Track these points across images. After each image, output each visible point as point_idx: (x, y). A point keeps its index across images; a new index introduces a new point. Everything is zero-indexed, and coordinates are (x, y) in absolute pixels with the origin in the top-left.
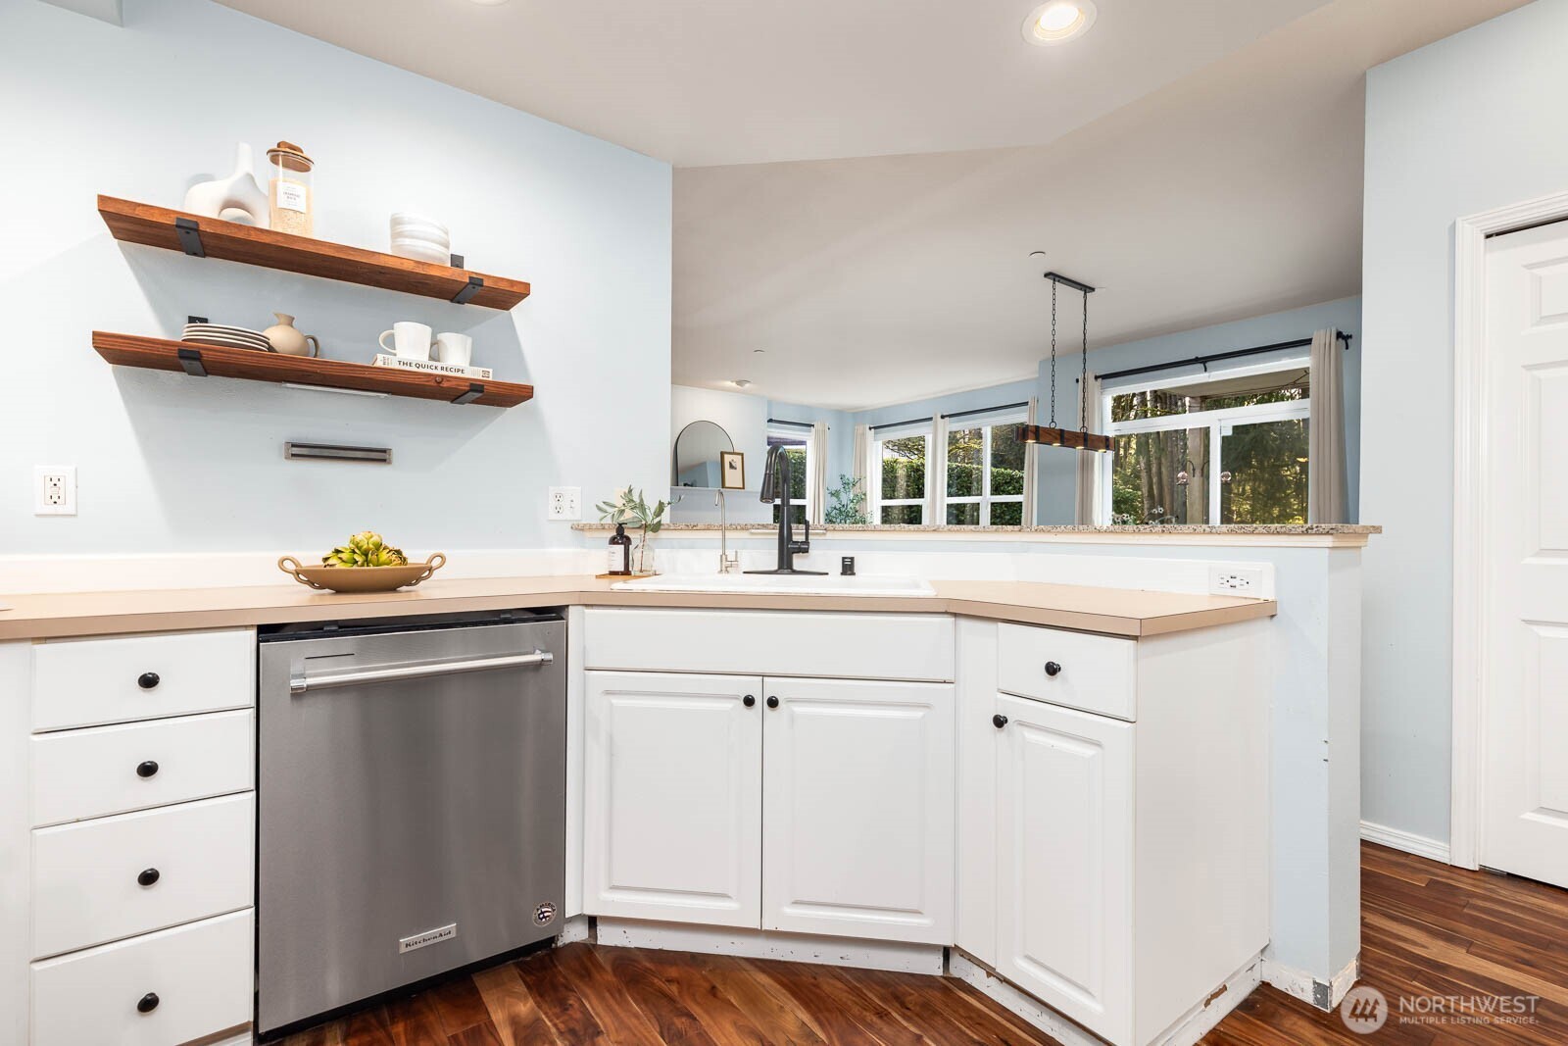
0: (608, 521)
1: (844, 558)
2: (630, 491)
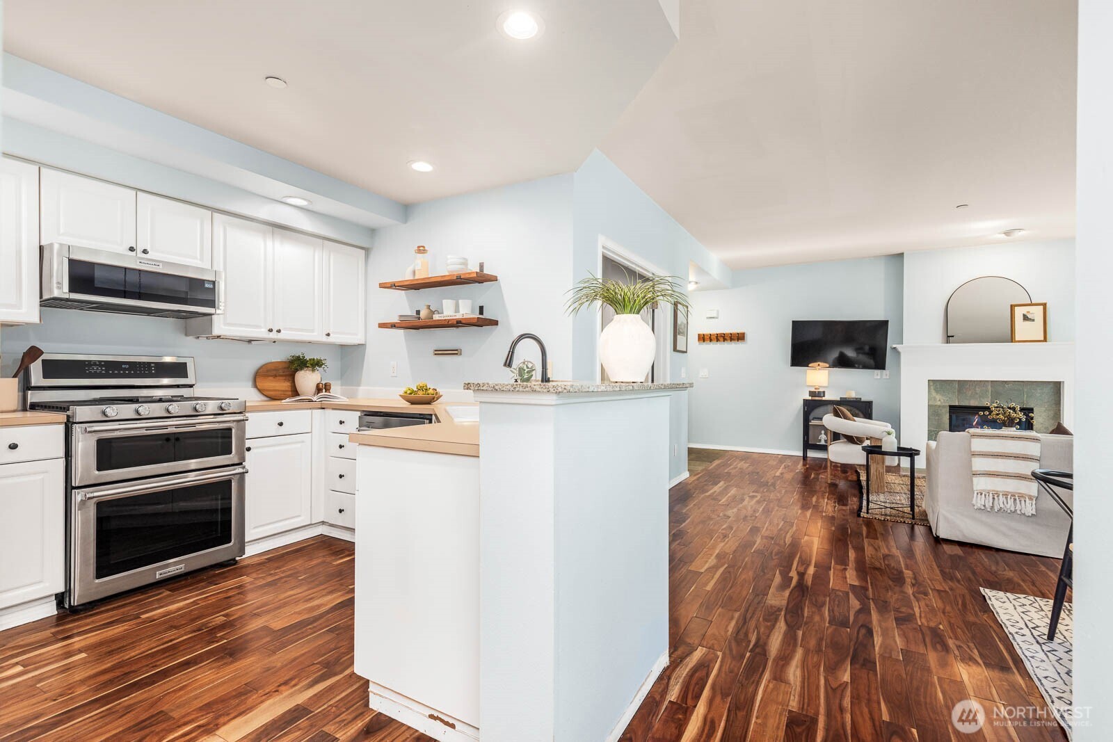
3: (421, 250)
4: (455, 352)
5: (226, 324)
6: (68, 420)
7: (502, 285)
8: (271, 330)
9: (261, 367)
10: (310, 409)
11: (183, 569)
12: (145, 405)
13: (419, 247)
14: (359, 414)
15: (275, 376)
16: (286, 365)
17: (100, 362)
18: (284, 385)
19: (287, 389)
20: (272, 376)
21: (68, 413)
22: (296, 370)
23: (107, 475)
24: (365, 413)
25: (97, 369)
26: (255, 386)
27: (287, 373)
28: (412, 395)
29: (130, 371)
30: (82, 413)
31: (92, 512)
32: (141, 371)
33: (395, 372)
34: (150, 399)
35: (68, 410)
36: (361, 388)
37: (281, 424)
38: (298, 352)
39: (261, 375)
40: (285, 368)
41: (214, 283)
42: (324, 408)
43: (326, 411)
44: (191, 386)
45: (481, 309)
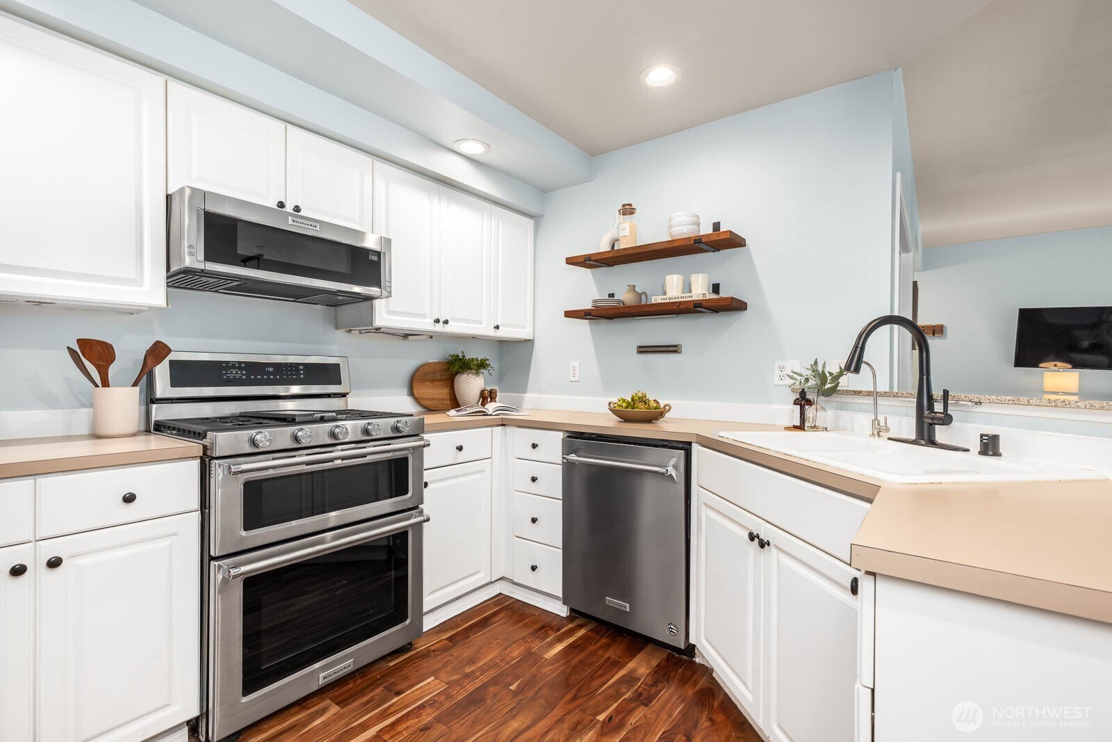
0: (797, 386)
1: (982, 436)
2: (816, 362)
3: (628, 210)
4: (673, 349)
5: (389, 312)
6: (205, 453)
7: (752, 251)
8: (437, 321)
9: (418, 370)
10: (490, 426)
11: (351, 667)
12: (307, 427)
13: (624, 205)
14: (560, 435)
15: (433, 381)
16: (445, 367)
17: (240, 363)
18: (441, 392)
19: (445, 397)
20: (429, 381)
21: (205, 442)
22: (457, 373)
23: (257, 536)
24: (568, 435)
25: (237, 373)
26: (411, 393)
27: (445, 377)
28: (630, 409)
29: (275, 376)
30: (224, 441)
31: (237, 594)
32: (287, 375)
33: (577, 375)
34: (309, 418)
35: (205, 437)
36: (526, 395)
37: (460, 448)
38: (457, 350)
39: (416, 381)
40: (443, 370)
41: (378, 254)
42: (504, 425)
43: (510, 430)
44: (344, 395)
45: (716, 288)
